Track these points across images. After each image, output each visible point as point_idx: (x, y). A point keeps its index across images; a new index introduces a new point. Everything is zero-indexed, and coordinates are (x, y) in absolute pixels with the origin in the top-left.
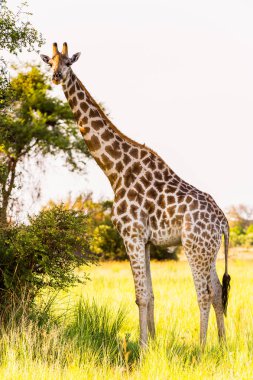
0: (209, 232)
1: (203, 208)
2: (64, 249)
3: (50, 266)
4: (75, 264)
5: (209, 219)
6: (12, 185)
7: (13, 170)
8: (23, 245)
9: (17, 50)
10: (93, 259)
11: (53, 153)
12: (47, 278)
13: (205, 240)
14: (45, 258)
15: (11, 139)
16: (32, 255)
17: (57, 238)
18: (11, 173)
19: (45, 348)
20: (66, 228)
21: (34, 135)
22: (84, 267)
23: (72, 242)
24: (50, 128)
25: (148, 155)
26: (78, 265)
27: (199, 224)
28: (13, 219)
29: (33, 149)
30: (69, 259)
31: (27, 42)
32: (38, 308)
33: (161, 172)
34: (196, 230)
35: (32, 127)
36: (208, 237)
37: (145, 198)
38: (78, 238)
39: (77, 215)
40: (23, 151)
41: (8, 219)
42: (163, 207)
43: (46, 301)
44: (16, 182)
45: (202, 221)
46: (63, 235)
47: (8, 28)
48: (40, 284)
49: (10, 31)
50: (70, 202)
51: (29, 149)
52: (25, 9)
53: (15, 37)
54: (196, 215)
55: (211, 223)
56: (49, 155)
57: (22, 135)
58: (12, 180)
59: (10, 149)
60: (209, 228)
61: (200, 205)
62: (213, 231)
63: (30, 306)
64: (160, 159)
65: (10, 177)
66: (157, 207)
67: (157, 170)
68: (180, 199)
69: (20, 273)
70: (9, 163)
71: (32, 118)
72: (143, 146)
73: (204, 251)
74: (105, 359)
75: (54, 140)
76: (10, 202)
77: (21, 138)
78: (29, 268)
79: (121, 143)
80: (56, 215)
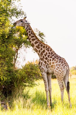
0: (61, 70)
1: (59, 62)
2: (32, 75)
3: (28, 80)
4: (35, 80)
5: (61, 66)
6: (17, 57)
7: (17, 52)
8: (20, 74)
9: (18, 17)
10: (41, 78)
11: (29, 47)
12: (27, 84)
13: (59, 72)
14: (27, 78)
15: (16, 43)
16: (23, 77)
17: (30, 72)
18: (16, 53)
19: (27, 105)
20: (33, 69)
21: (23, 42)
22: (38, 81)
23: (35, 74)
24: (28, 40)
25: (48, 48)
26: (36, 80)
27: (58, 67)
28: (17, 67)
29: (23, 46)
30: (34, 78)
31: (21, 15)
32: (25, 93)
33: (51, 52)
34: (57, 69)
35: (23, 40)
36: (60, 71)
37: (45, 60)
38: (36, 72)
39: (36, 66)
40: (20, 47)
41: (16, 67)
42: (48, 62)
43: (27, 91)
44: (18, 56)
45: (59, 66)
46: (32, 71)
47: (15, 11)
48: (25, 86)
49: (16, 12)
50: (34, 62)
51: (22, 46)
52: (20, 5)
53: (17, 13)
54: (57, 65)
55: (61, 67)
56: (28, 48)
57: (20, 42)
58: (17, 56)
59: (16, 46)
60: (60, 68)
61: (58, 62)
62: (62, 69)
63: (22, 92)
64: (51, 49)
65: (16, 55)
66: (47, 62)
67: (50, 52)
68: (53, 60)
69: (20, 83)
70: (16, 50)
71: (22, 37)
72: (47, 45)
73: (59, 75)
74: (44, 108)
75: (29, 43)
76: (16, 62)
77: (19, 43)
78: (22, 81)
79: (40, 44)
80: (30, 66)
